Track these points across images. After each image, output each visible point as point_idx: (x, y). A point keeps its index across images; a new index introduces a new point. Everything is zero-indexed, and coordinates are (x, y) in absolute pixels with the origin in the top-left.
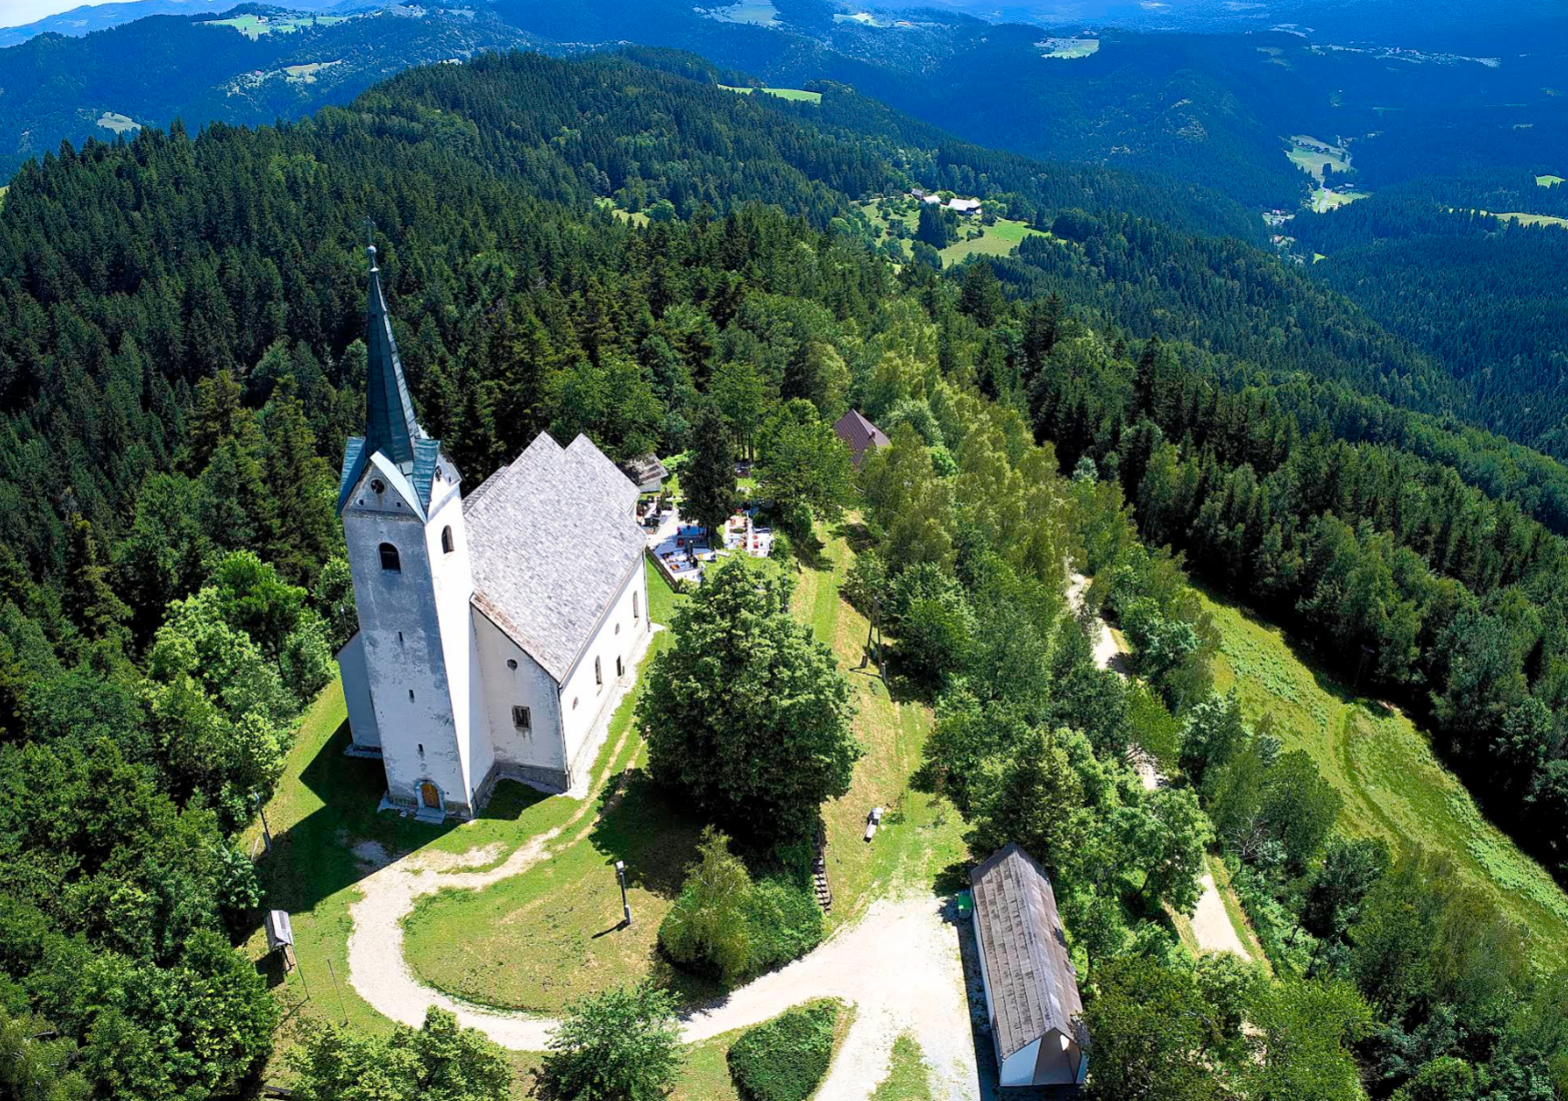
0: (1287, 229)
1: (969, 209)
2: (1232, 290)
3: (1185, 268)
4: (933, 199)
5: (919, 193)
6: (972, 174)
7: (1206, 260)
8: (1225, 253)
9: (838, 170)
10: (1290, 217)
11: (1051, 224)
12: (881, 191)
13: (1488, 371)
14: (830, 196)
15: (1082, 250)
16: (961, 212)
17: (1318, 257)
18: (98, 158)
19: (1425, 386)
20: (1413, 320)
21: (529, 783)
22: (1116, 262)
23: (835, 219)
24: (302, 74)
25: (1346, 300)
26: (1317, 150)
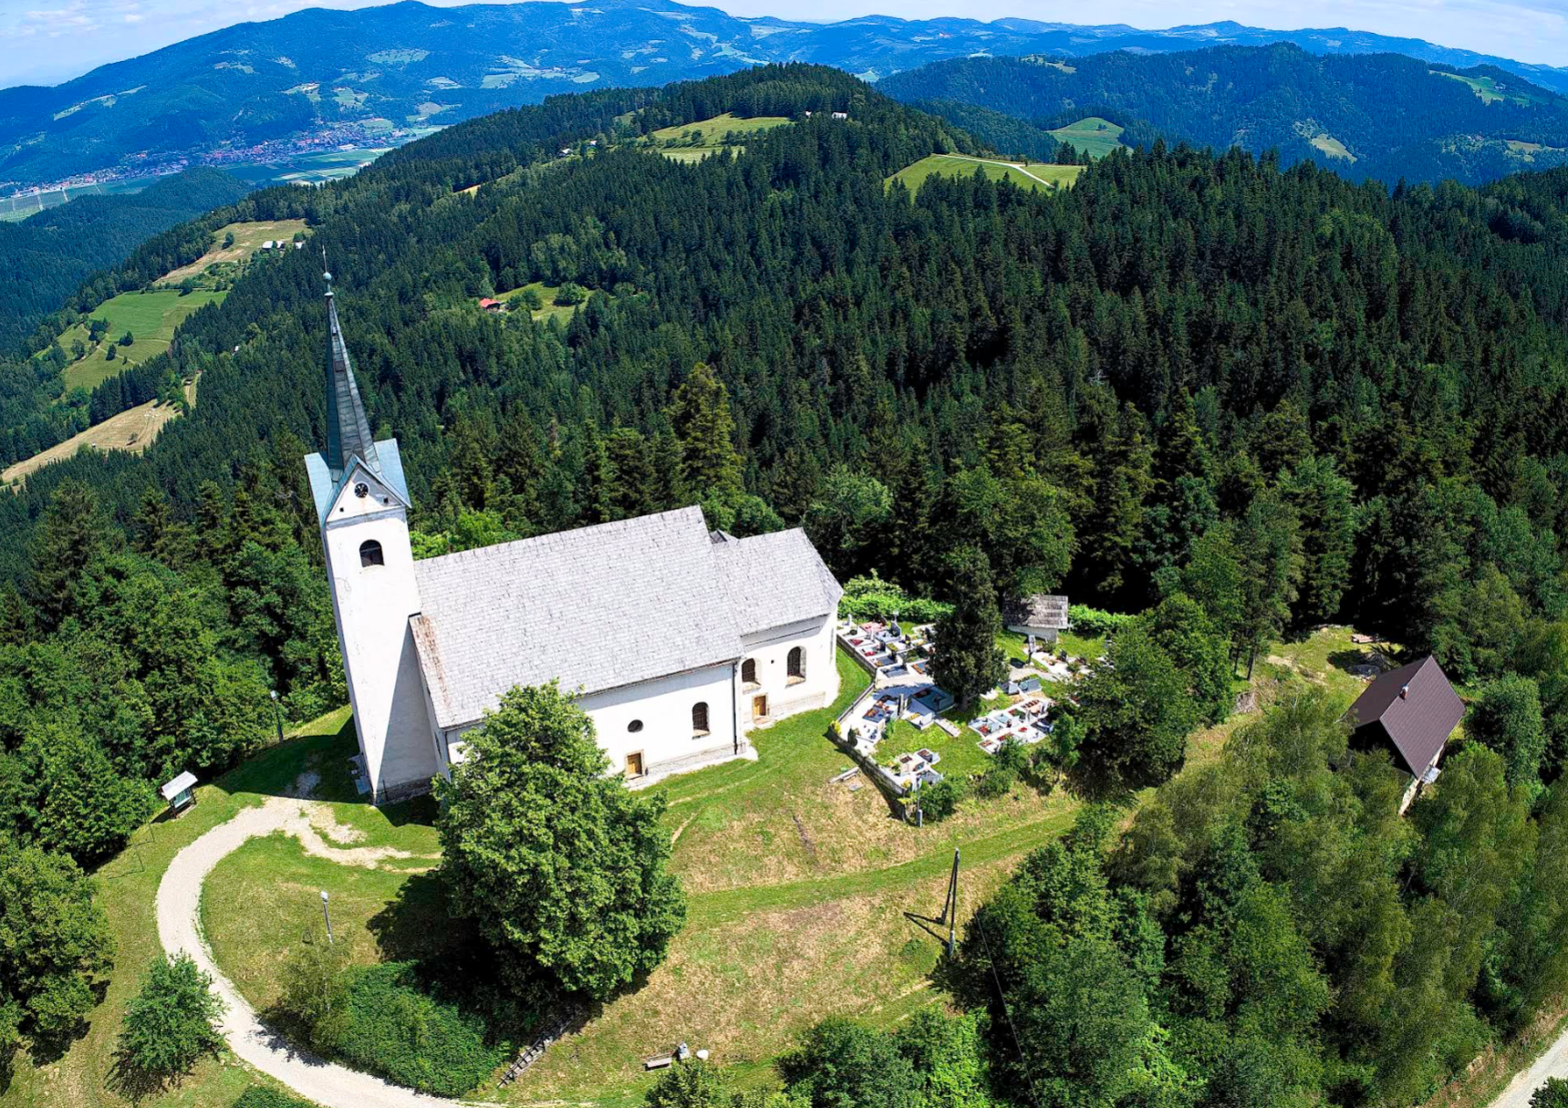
18: (1182, 164)
24: (1524, 151)
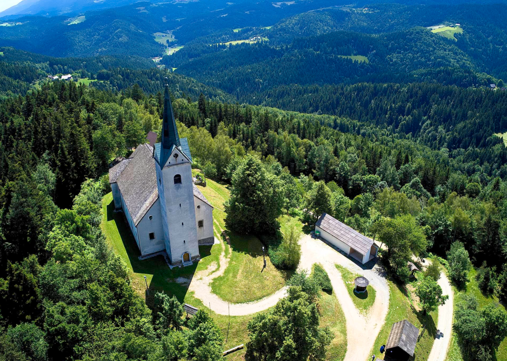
0: (161, 62)
1: (68, 78)
2: (158, 84)
3: (142, 81)
4: (56, 77)
5: (51, 76)
6: (62, 67)
7: (147, 77)
8: (152, 73)
9: (23, 75)
10: (161, 59)
11: (96, 77)
12: (38, 78)
13: (238, 90)
14: (24, 84)
15: (109, 83)
16: (66, 80)
17: (174, 69)
19: (223, 98)
20: (211, 80)
21: (203, 244)
22: (121, 84)
23: (28, 91)
25: (192, 79)
26: (163, 36)
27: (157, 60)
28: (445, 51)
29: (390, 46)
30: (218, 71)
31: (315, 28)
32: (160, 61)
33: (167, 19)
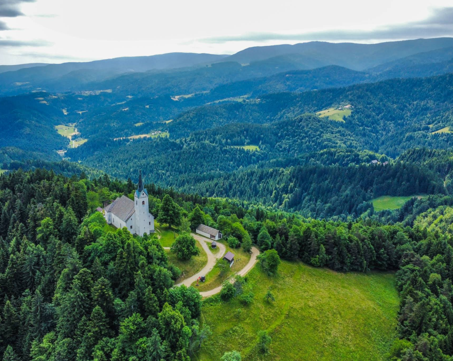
11: (10, 167)
17: (80, 162)
27: (62, 153)
28: (333, 134)
29: (279, 135)
30: (123, 164)
31: (211, 121)
32: (65, 153)
33: (67, 111)
